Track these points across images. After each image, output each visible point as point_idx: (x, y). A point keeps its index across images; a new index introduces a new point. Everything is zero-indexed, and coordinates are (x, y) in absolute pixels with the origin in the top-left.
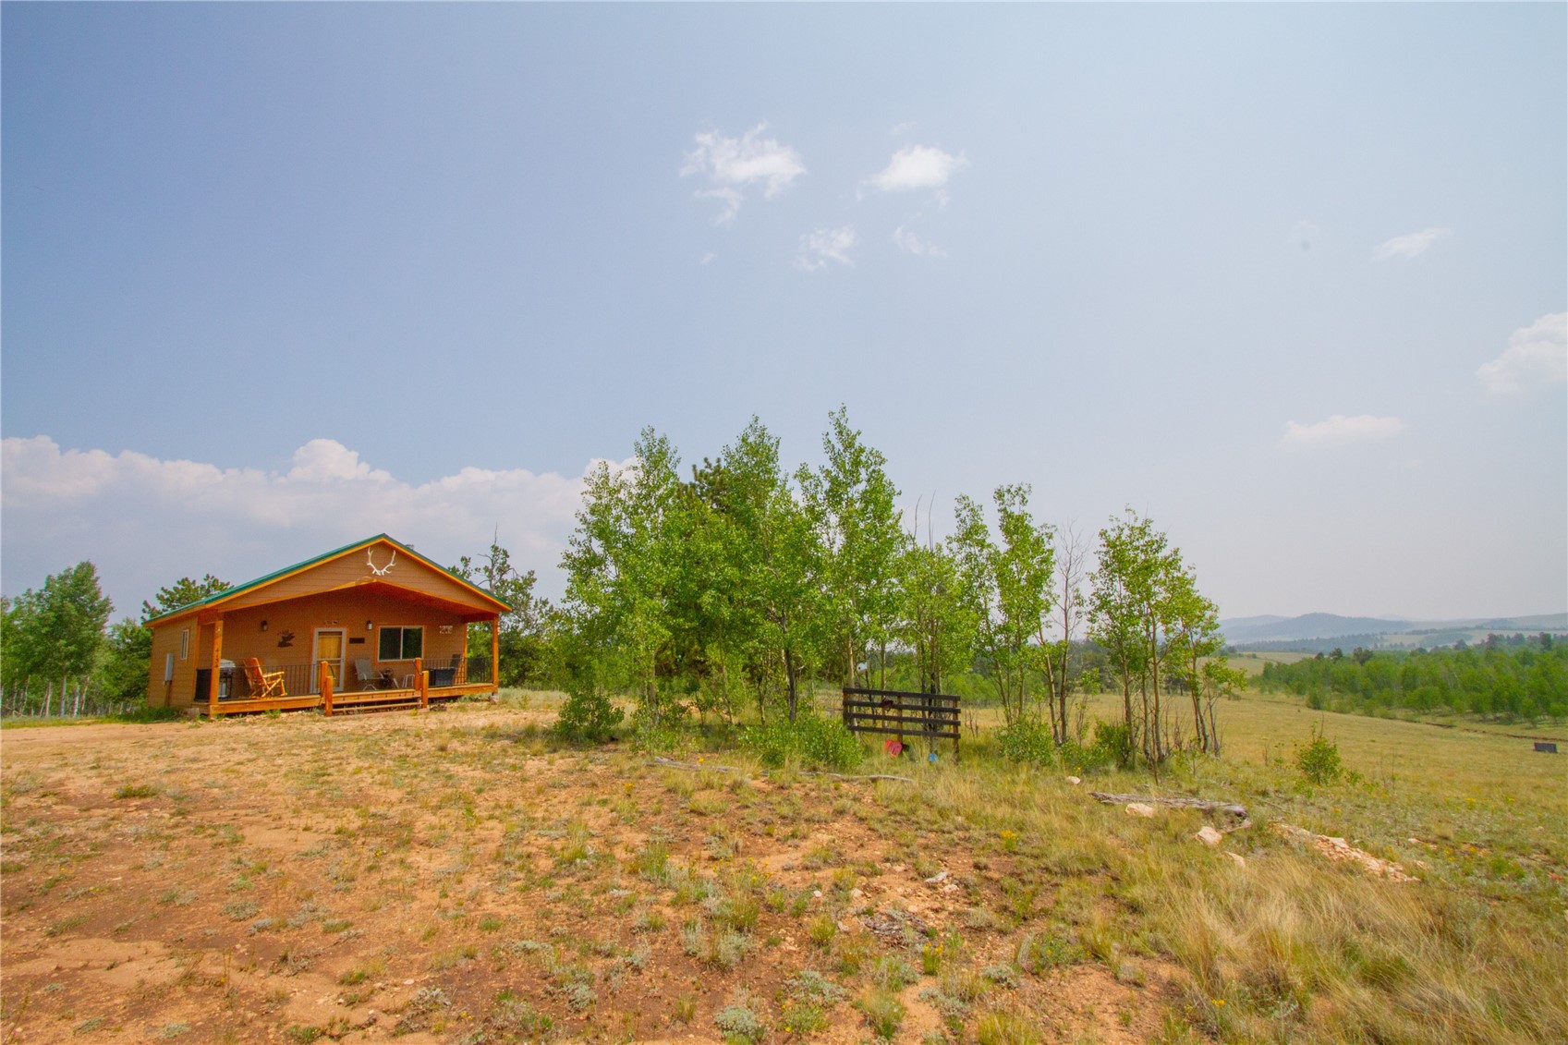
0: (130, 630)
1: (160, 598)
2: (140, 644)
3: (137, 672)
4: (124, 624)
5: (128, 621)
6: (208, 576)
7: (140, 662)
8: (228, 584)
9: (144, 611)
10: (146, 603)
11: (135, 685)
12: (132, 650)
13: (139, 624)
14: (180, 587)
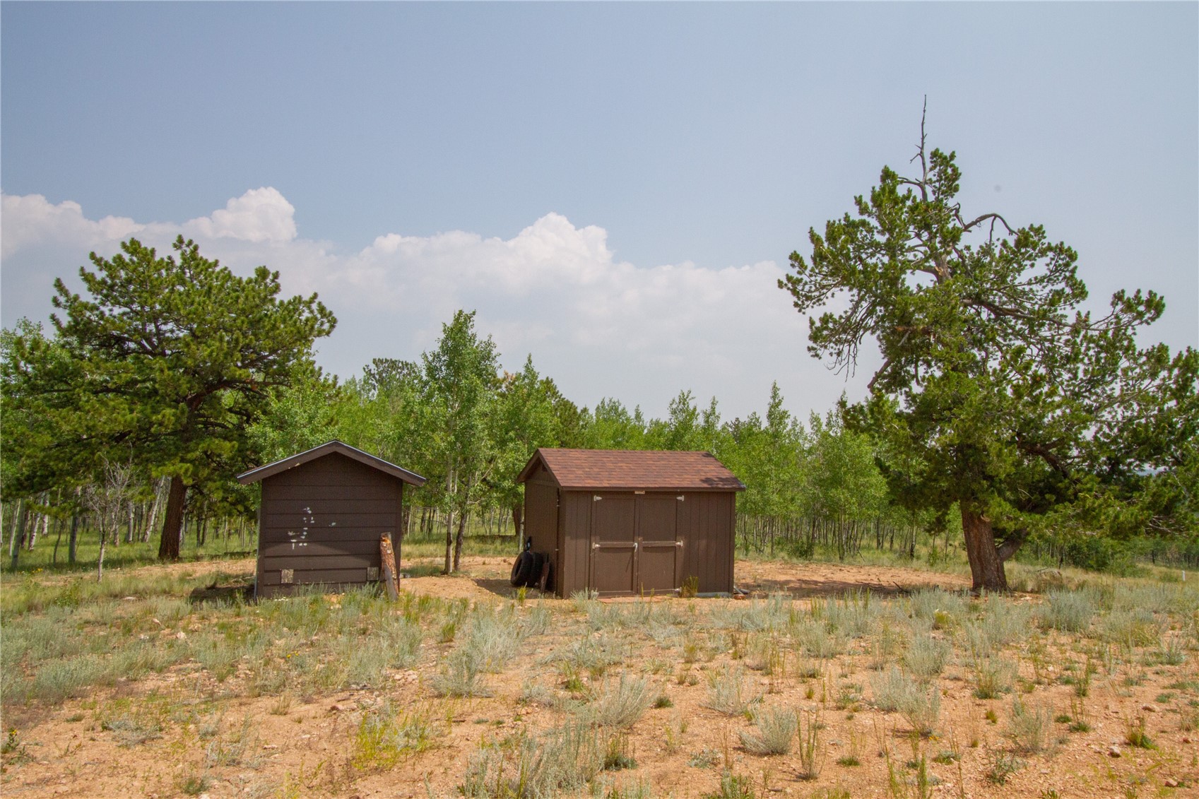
0: (28, 345)
1: (88, 278)
2: (49, 375)
3: (45, 439)
4: (20, 333)
5: (26, 325)
6: (180, 240)
7: (52, 415)
8: (216, 263)
9: (56, 303)
10: (59, 285)
11: (44, 466)
12: (34, 389)
13: (50, 334)
14: (127, 257)
